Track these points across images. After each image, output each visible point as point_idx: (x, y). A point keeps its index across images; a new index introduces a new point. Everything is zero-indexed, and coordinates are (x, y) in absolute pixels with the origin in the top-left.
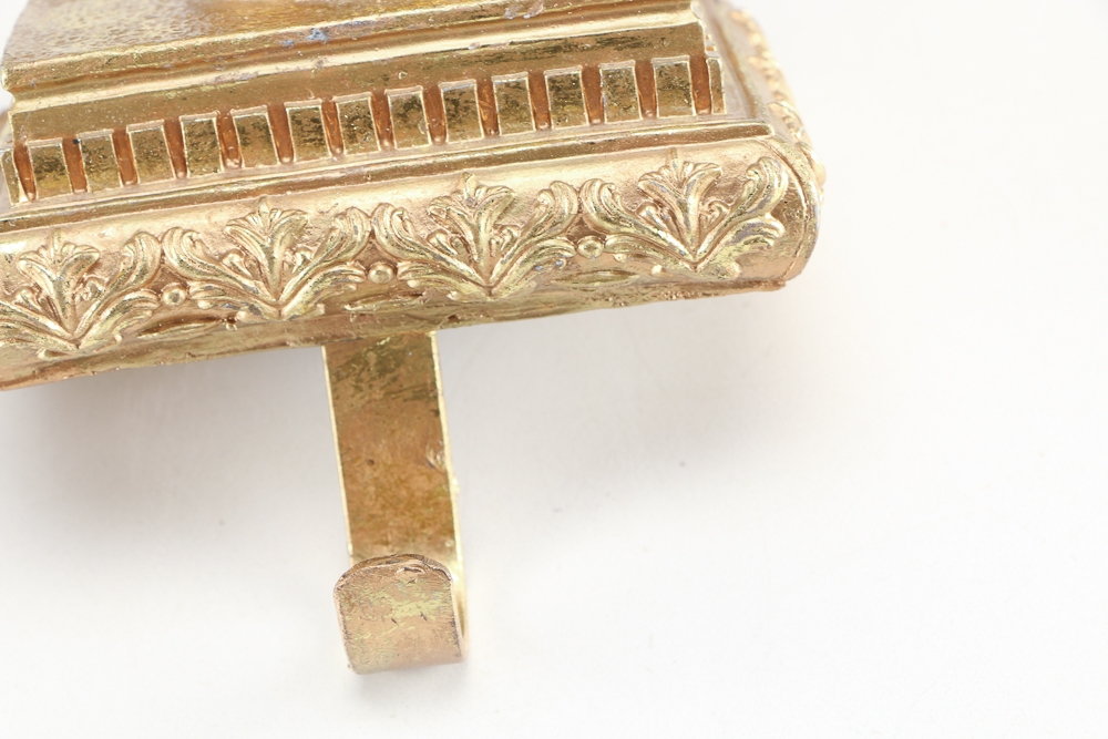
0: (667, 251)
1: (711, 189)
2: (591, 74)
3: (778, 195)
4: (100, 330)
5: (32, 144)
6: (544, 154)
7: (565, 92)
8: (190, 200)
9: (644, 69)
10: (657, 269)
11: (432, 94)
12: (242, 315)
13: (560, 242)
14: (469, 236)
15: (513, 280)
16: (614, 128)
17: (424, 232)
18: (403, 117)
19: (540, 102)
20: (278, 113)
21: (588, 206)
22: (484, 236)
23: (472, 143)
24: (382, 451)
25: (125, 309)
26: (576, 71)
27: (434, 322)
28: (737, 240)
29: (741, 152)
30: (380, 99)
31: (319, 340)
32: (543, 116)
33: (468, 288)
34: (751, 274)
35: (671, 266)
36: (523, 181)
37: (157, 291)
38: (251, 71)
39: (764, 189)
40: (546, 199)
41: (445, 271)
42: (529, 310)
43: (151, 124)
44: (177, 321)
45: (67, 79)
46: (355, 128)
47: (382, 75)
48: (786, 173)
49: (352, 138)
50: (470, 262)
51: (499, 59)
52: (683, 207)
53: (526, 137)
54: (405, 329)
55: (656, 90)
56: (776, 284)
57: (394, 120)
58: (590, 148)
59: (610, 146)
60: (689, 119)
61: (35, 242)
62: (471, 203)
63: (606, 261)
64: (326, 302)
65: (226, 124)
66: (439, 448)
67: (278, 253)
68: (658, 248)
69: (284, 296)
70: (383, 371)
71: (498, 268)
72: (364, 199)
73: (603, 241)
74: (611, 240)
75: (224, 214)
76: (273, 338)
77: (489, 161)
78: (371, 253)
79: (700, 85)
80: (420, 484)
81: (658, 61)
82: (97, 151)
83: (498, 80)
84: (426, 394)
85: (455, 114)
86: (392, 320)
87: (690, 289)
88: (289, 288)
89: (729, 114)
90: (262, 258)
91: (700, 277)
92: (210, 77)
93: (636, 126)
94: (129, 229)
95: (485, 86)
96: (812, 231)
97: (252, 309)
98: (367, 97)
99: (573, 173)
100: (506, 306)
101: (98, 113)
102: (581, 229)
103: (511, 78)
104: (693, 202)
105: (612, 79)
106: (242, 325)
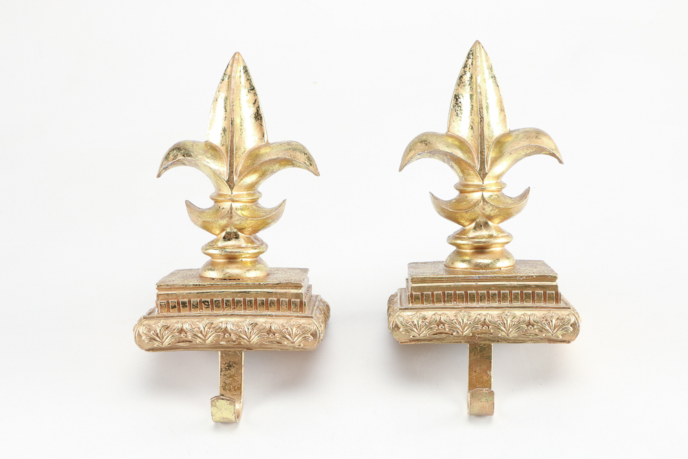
0: (547, 330)
1: (558, 319)
2: (533, 293)
3: (572, 322)
4: (425, 333)
5: (414, 293)
6: (523, 307)
7: (528, 296)
8: (447, 308)
9: (545, 293)
10: (544, 335)
11: (499, 293)
12: (454, 334)
13: (525, 326)
14: (505, 322)
15: (513, 334)
16: (538, 305)
17: (496, 320)
18: (493, 297)
19: (522, 297)
20: (466, 293)
21: (531, 319)
22: (509, 323)
23: (507, 304)
24: (478, 369)
25: (431, 328)
26: (531, 292)
27: (494, 341)
28: (563, 329)
29: (564, 313)
30: (488, 293)
31: (469, 342)
32: (522, 300)
33: (503, 333)
34: (564, 339)
35: (547, 334)
36: (518, 313)
37: (438, 326)
38: (462, 283)
39: (570, 320)
40: (523, 316)
41: (499, 329)
42: (515, 341)
43: (439, 292)
44: (441, 333)
45: (423, 280)
46: (482, 298)
47: (489, 287)
48: (574, 317)
49: (481, 300)
50: (505, 328)
51: (515, 287)
52: (552, 321)
53: (519, 304)
54: (487, 342)
55: (546, 298)
56: (569, 342)
57: (491, 297)
58: (532, 307)
59: (537, 307)
60: (554, 304)
61: (414, 313)
62: (506, 315)
63: (533, 332)
64: (473, 333)
65: (455, 294)
66: (490, 370)
67: (465, 320)
68: (545, 330)
69: (464, 330)
70: (481, 351)
71: (511, 330)
72: (484, 312)
73: (533, 326)
74: (535, 327)
75: (454, 312)
76: (459, 340)
77: (511, 308)
78: (484, 324)
79: (557, 297)
80: (485, 378)
81: (548, 292)
82: (427, 296)
83: (513, 292)
84: (489, 358)
85: (503, 298)
86: (485, 339)
87: (550, 341)
88: (466, 329)
89: (562, 305)
90: (461, 321)
91: (553, 338)
92: (453, 284)
93: (542, 304)
94: (434, 313)
95: (511, 292)
96: (578, 330)
97: (457, 332)
98: (486, 292)
99: (529, 312)
100: (510, 340)
101: (429, 288)
102: (529, 324)
103: (517, 291)
104: (554, 321)
105: (538, 294)
106: (454, 336)
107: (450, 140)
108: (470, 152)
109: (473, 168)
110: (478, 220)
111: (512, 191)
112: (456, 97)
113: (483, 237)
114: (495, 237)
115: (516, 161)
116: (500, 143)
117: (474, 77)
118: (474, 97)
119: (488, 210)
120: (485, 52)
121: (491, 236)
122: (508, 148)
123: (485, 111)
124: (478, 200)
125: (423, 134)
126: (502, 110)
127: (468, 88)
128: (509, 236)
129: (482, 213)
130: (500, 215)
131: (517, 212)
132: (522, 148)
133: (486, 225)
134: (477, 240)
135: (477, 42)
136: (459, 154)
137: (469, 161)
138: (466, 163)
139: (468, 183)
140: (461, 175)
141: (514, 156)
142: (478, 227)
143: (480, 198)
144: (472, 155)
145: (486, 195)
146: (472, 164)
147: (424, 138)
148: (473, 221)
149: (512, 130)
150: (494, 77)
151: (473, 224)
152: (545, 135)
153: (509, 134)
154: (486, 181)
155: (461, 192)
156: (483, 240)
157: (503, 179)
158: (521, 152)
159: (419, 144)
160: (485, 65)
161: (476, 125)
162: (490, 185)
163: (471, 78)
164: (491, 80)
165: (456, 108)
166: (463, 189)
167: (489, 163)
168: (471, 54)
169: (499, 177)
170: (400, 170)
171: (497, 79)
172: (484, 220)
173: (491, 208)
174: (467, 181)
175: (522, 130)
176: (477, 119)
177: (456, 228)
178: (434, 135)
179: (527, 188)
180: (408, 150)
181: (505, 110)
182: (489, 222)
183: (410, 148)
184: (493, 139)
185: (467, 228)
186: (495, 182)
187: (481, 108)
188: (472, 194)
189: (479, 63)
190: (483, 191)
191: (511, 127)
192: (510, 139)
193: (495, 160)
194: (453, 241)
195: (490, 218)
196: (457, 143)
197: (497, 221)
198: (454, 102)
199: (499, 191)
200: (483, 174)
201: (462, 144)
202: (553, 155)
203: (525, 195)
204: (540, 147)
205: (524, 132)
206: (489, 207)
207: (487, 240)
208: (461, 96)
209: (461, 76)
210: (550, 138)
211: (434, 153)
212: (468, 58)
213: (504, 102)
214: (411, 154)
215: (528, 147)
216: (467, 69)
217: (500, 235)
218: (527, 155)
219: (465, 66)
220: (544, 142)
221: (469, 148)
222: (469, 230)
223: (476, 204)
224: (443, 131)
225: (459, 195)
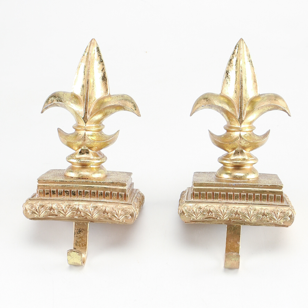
0: (274, 219)
1: (281, 212)
2: (268, 196)
3: (290, 214)
4: (200, 217)
5: (195, 192)
6: (260, 204)
7: (264, 197)
8: (214, 203)
9: (275, 196)
10: (272, 222)
11: (247, 195)
12: (218, 218)
13: (261, 216)
14: (250, 213)
15: (254, 220)
16: (270, 203)
17: (244, 211)
18: (243, 197)
19: (261, 198)
20: (227, 194)
21: (265, 212)
22: (251, 213)
23: (251, 202)
24: (232, 240)
25: (204, 215)
26: (266, 195)
27: (242, 224)
28: (283, 219)
29: (286, 208)
30: (240, 194)
31: (227, 224)
32: (261, 200)
33: (248, 220)
34: (284, 225)
35: (275, 221)
36: (258, 207)
37: (208, 213)
38: (224, 188)
39: (288, 213)
40: (260, 210)
41: (246, 217)
42: (255, 224)
43: (210, 192)
44: (210, 218)
45: (201, 185)
46: (236, 197)
47: (241, 191)
48: (291, 212)
49: (236, 199)
50: (249, 216)
51: (257, 192)
52: (277, 214)
53: (258, 202)
54: (238, 225)
55: (275, 199)
56: (287, 227)
57: (241, 197)
58: (267, 205)
59: (269, 205)
60: (280, 203)
61: (194, 205)
62: (250, 209)
63: (266, 220)
64: (229, 219)
65: (220, 194)
66: (239, 241)
67: (225, 211)
68: (273, 219)
69: (224, 217)
70: (234, 230)
71: (252, 218)
72: (237, 206)
73: (266, 216)
74: (267, 217)
75: (218, 205)
76: (221, 222)
77: (253, 204)
78: (236, 213)
79: (282, 199)
80: (236, 246)
81: (277, 195)
82: (203, 194)
83: (256, 194)
84: (239, 234)
85: (249, 198)
86: (237, 223)
87: (276, 225)
88: (225, 216)
89: (285, 203)
90: (223, 211)
91: (278, 224)
92: (219, 188)
93: (273, 203)
94: (206, 205)
95: (254, 195)
96: (293, 220)
97: (220, 217)
98: (239, 194)
99: (264, 208)
100: (252, 224)
101: (204, 190)
102: (264, 214)
103: (258, 194)
104: (279, 213)
105: (271, 196)
106: (218, 220)
107: (222, 99)
108: (234, 107)
109: (235, 117)
110: (237, 149)
111: (259, 132)
112: (227, 72)
113: (240, 160)
114: (247, 160)
115: (262, 113)
116: (252, 102)
117: (238, 60)
118: (238, 73)
119: (243, 143)
120: (246, 46)
121: (244, 159)
122: (257, 106)
123: (244, 82)
124: (238, 137)
125: (206, 94)
126: (255, 82)
127: (234, 67)
128: (256, 159)
129: (240, 145)
130: (250, 146)
131: (261, 145)
132: (266, 106)
133: (242, 152)
134: (236, 161)
135: (241, 40)
136: (227, 108)
137: (233, 113)
138: (231, 113)
139: (231, 126)
140: (228, 121)
141: (261, 111)
142: (237, 153)
143: (238, 136)
144: (235, 109)
145: (243, 134)
146: (235, 114)
147: (206, 97)
148: (233, 149)
149: (260, 94)
150: (251, 61)
151: (234, 151)
152: (280, 98)
153: (259, 96)
154: (243, 126)
155: (228, 131)
156: (239, 162)
157: (254, 124)
158: (265, 108)
159: (203, 100)
160: (245, 53)
161: (238, 90)
162: (245, 128)
163: (237, 61)
164: (249, 63)
165: (227, 79)
166: (229, 129)
167: (245, 114)
168: (237, 46)
169: (251, 123)
170: (191, 115)
171: (253, 63)
172: (241, 149)
173: (245, 142)
174: (232, 125)
175: (266, 95)
176: (239, 86)
177: (224, 153)
178: (212, 94)
179: (268, 130)
180: (196, 103)
181: (257, 82)
182: (244, 151)
183: (197, 102)
184: (249, 100)
185: (230, 153)
186: (248, 126)
187: (242, 80)
188: (234, 133)
189: (241, 52)
190: (240, 131)
191: (260, 92)
192: (259, 100)
193: (249, 113)
194: (221, 161)
195: (244, 148)
196: (226, 101)
197: (248, 150)
198: (225, 75)
199: (250, 132)
200: (241, 121)
201: (229, 102)
202: (285, 111)
203: (266, 135)
204: (276, 106)
205: (267, 96)
206: (244, 141)
207: (242, 162)
208: (230, 72)
209: (231, 60)
210: (283, 100)
211: (212, 106)
212: (235, 48)
213: (256, 77)
214: (198, 106)
215: (270, 105)
216: (234, 55)
217: (250, 159)
218: (269, 110)
219: (234, 53)
220: (280, 103)
221: (233, 104)
222: (231, 155)
223: (236, 139)
224: (219, 93)
225: (226, 133)
